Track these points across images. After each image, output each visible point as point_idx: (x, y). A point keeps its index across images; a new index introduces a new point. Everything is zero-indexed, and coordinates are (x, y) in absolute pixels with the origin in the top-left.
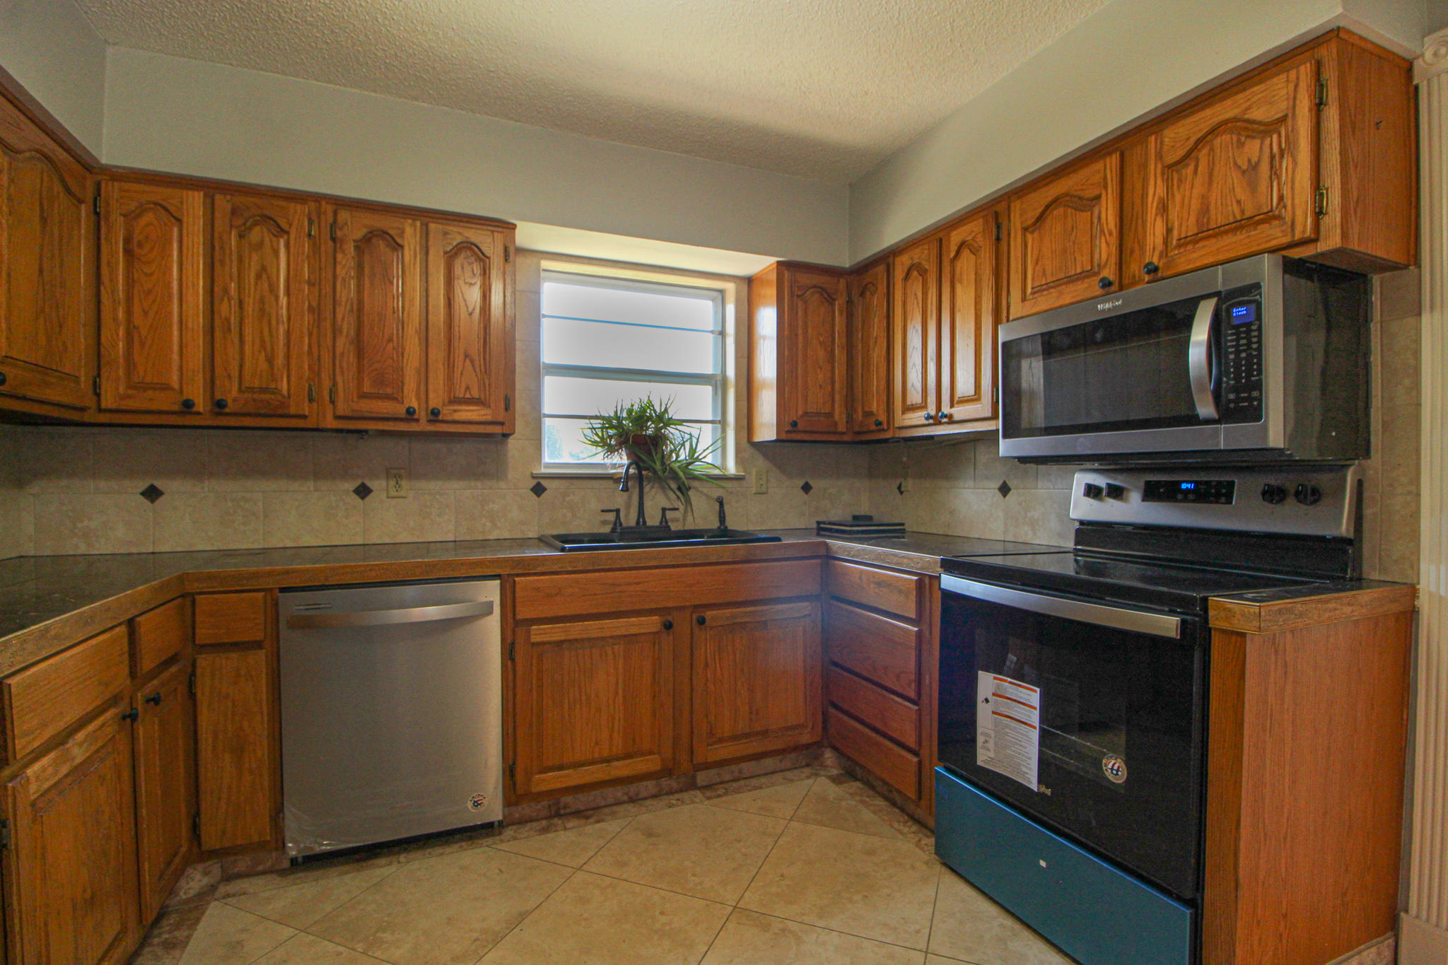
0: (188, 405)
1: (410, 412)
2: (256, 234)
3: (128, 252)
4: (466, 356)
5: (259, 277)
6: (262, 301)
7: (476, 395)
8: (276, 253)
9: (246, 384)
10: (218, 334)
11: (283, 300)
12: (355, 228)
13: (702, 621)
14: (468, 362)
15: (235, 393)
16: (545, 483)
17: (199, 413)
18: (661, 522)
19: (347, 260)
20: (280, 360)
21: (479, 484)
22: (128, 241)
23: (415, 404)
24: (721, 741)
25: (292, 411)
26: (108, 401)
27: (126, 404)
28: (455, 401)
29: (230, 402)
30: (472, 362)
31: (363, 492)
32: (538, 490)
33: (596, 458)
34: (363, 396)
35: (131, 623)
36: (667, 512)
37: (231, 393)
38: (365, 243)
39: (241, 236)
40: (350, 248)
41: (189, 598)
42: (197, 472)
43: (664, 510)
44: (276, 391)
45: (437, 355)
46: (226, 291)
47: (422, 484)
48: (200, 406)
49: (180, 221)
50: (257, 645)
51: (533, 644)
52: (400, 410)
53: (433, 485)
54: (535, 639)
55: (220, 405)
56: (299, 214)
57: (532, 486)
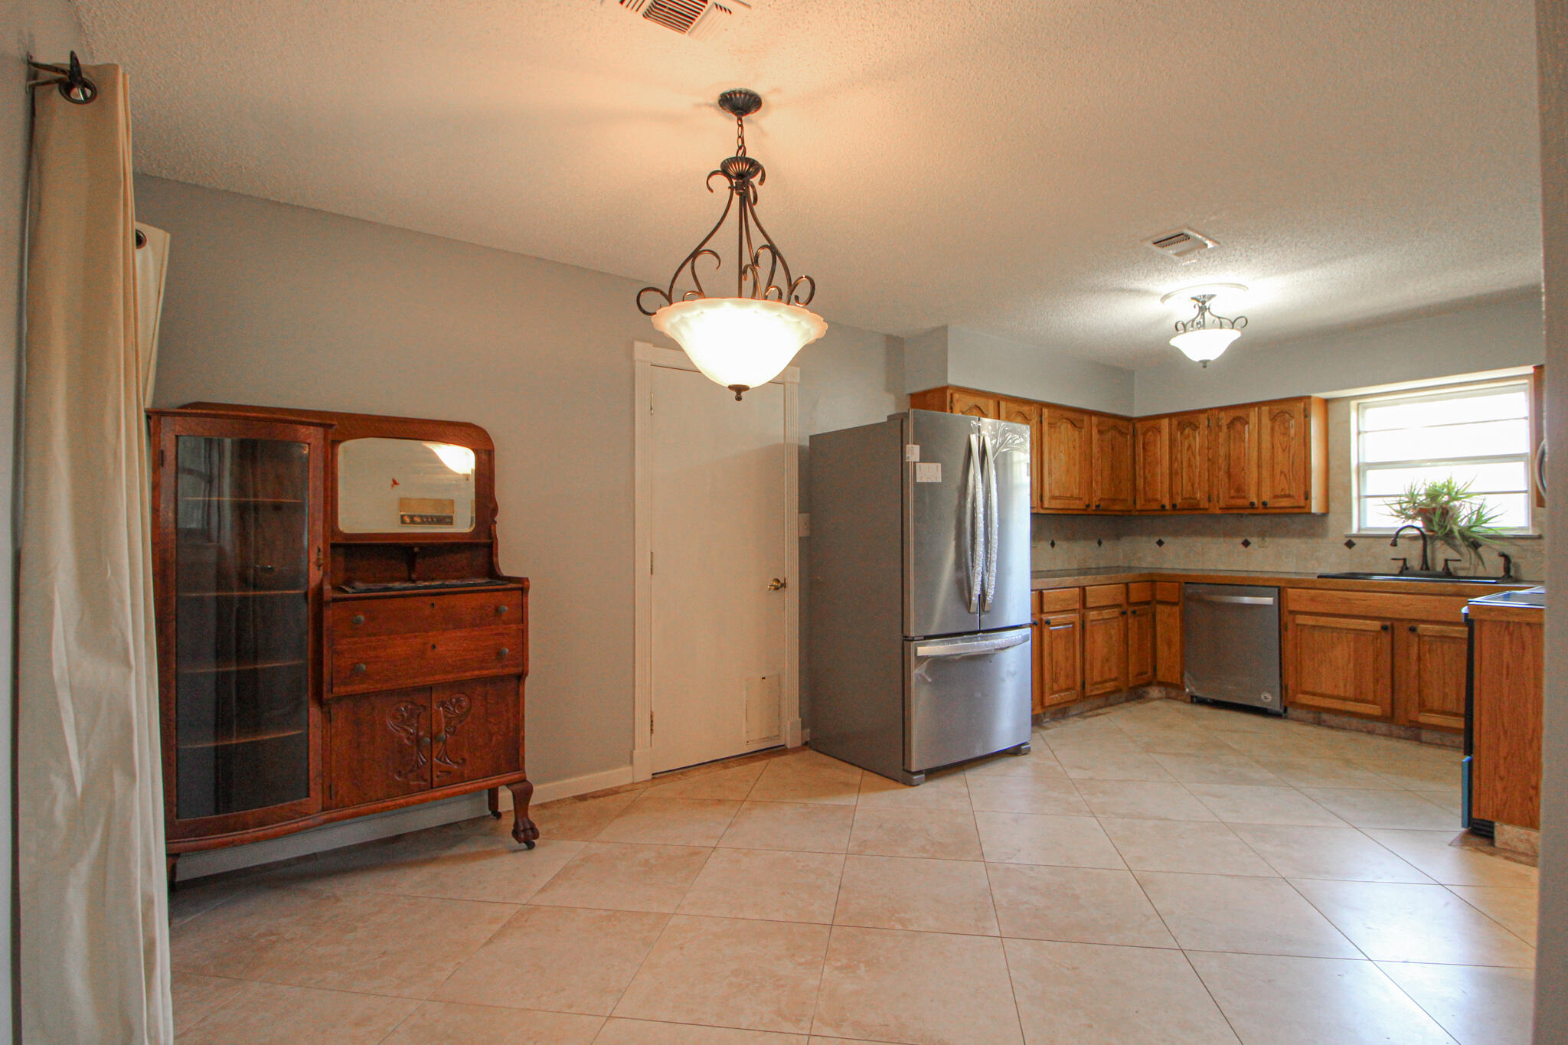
0: (1163, 507)
1: (1252, 504)
2: (1187, 431)
3: (1144, 448)
4: (1282, 472)
5: (1188, 449)
6: (1189, 459)
7: (1287, 492)
8: (1195, 438)
9: (1184, 496)
10: (1174, 476)
11: (1198, 458)
12: (1225, 419)
13: (1413, 630)
14: (1282, 476)
15: (1180, 501)
16: (1354, 540)
17: (1167, 510)
18: (1443, 569)
19: (1222, 435)
20: (1196, 485)
21: (1310, 541)
22: (1144, 444)
23: (1255, 500)
24: (1431, 711)
25: (1201, 506)
26: (1138, 507)
27: (1143, 508)
28: (1276, 497)
29: (1178, 504)
30: (1285, 475)
31: (1246, 544)
32: (1350, 544)
33: (1399, 523)
34: (1233, 498)
35: (1127, 584)
36: (1449, 562)
37: (1179, 501)
38: (1231, 424)
39: (1181, 433)
40: (1225, 428)
41: (1153, 582)
42: (1176, 533)
43: (1446, 561)
44: (1196, 499)
45: (1265, 473)
46: (1176, 458)
47: (1276, 540)
48: (1168, 507)
49: (1160, 432)
50: (1175, 604)
51: (1298, 625)
52: (1246, 503)
53: (1283, 541)
54: (1298, 622)
55: (1174, 506)
56: (1203, 418)
57: (1345, 542)
